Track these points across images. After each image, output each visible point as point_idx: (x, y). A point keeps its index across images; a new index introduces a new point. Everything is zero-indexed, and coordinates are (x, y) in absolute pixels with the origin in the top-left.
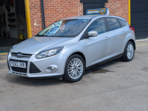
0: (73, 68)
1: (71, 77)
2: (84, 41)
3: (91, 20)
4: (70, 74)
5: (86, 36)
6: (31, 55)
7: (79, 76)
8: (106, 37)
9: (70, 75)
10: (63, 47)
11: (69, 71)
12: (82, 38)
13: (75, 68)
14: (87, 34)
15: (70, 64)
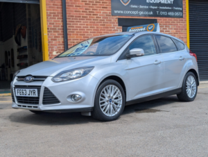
0: (107, 99)
1: (104, 113)
2: (124, 62)
3: (134, 35)
4: (102, 107)
5: (127, 56)
6: (46, 77)
7: (116, 113)
8: (156, 61)
9: (102, 110)
10: (93, 67)
11: (101, 104)
12: (121, 58)
13: (110, 101)
14: (129, 53)
15: (103, 92)
